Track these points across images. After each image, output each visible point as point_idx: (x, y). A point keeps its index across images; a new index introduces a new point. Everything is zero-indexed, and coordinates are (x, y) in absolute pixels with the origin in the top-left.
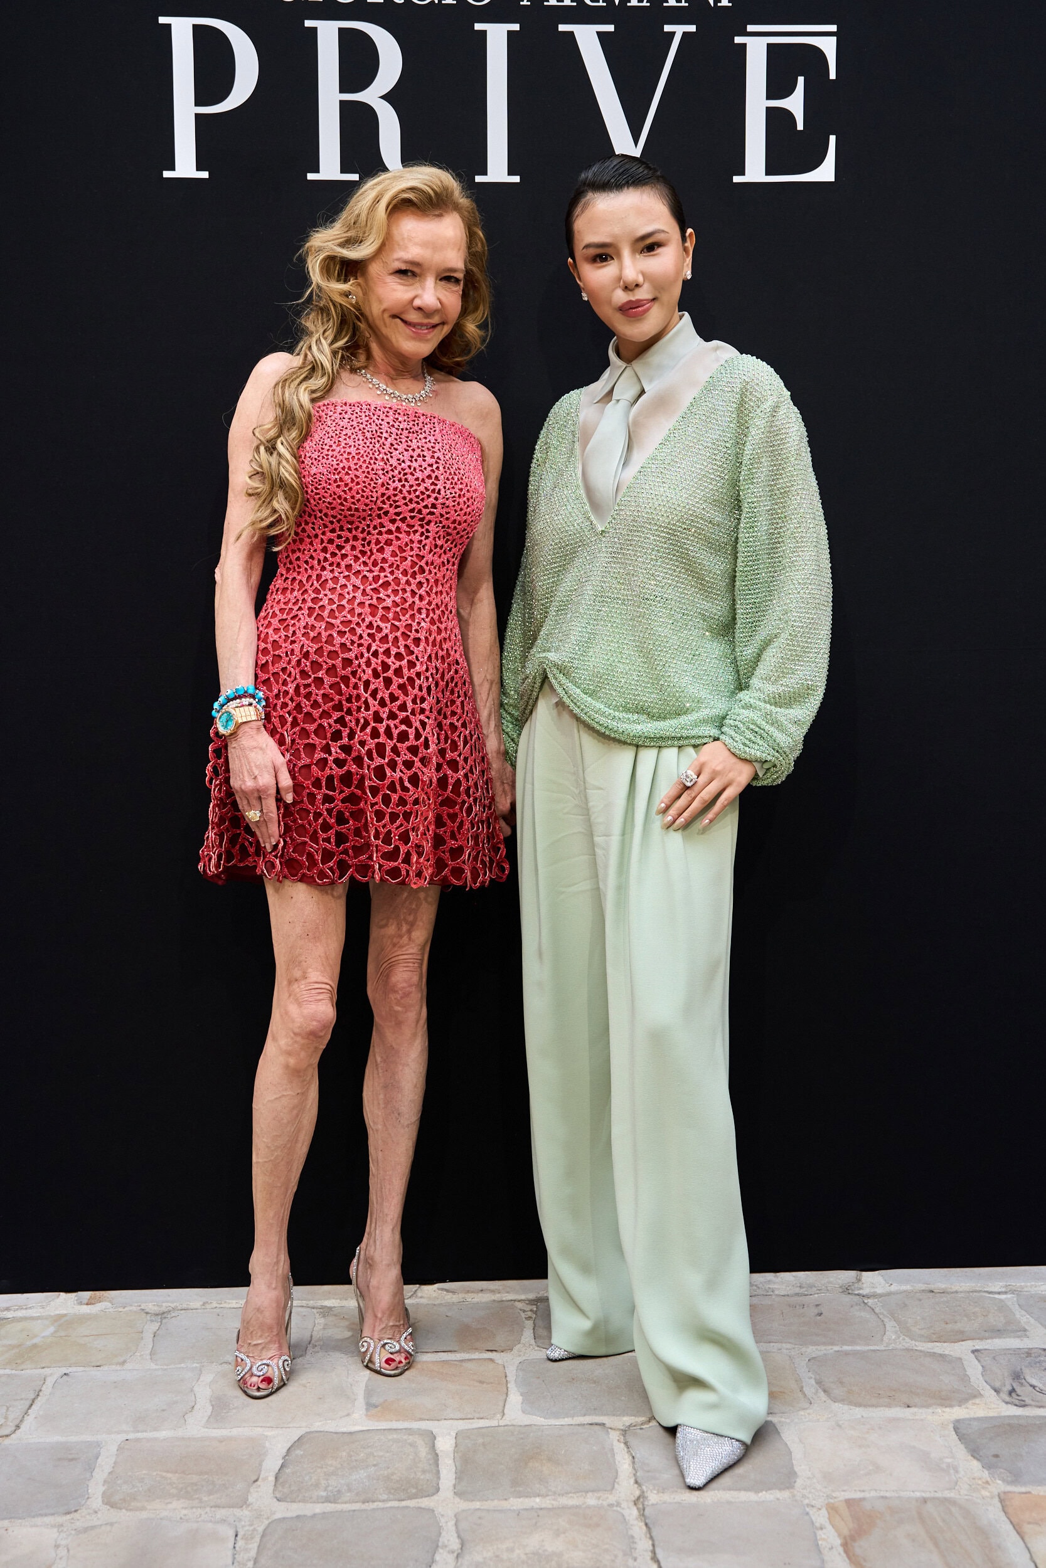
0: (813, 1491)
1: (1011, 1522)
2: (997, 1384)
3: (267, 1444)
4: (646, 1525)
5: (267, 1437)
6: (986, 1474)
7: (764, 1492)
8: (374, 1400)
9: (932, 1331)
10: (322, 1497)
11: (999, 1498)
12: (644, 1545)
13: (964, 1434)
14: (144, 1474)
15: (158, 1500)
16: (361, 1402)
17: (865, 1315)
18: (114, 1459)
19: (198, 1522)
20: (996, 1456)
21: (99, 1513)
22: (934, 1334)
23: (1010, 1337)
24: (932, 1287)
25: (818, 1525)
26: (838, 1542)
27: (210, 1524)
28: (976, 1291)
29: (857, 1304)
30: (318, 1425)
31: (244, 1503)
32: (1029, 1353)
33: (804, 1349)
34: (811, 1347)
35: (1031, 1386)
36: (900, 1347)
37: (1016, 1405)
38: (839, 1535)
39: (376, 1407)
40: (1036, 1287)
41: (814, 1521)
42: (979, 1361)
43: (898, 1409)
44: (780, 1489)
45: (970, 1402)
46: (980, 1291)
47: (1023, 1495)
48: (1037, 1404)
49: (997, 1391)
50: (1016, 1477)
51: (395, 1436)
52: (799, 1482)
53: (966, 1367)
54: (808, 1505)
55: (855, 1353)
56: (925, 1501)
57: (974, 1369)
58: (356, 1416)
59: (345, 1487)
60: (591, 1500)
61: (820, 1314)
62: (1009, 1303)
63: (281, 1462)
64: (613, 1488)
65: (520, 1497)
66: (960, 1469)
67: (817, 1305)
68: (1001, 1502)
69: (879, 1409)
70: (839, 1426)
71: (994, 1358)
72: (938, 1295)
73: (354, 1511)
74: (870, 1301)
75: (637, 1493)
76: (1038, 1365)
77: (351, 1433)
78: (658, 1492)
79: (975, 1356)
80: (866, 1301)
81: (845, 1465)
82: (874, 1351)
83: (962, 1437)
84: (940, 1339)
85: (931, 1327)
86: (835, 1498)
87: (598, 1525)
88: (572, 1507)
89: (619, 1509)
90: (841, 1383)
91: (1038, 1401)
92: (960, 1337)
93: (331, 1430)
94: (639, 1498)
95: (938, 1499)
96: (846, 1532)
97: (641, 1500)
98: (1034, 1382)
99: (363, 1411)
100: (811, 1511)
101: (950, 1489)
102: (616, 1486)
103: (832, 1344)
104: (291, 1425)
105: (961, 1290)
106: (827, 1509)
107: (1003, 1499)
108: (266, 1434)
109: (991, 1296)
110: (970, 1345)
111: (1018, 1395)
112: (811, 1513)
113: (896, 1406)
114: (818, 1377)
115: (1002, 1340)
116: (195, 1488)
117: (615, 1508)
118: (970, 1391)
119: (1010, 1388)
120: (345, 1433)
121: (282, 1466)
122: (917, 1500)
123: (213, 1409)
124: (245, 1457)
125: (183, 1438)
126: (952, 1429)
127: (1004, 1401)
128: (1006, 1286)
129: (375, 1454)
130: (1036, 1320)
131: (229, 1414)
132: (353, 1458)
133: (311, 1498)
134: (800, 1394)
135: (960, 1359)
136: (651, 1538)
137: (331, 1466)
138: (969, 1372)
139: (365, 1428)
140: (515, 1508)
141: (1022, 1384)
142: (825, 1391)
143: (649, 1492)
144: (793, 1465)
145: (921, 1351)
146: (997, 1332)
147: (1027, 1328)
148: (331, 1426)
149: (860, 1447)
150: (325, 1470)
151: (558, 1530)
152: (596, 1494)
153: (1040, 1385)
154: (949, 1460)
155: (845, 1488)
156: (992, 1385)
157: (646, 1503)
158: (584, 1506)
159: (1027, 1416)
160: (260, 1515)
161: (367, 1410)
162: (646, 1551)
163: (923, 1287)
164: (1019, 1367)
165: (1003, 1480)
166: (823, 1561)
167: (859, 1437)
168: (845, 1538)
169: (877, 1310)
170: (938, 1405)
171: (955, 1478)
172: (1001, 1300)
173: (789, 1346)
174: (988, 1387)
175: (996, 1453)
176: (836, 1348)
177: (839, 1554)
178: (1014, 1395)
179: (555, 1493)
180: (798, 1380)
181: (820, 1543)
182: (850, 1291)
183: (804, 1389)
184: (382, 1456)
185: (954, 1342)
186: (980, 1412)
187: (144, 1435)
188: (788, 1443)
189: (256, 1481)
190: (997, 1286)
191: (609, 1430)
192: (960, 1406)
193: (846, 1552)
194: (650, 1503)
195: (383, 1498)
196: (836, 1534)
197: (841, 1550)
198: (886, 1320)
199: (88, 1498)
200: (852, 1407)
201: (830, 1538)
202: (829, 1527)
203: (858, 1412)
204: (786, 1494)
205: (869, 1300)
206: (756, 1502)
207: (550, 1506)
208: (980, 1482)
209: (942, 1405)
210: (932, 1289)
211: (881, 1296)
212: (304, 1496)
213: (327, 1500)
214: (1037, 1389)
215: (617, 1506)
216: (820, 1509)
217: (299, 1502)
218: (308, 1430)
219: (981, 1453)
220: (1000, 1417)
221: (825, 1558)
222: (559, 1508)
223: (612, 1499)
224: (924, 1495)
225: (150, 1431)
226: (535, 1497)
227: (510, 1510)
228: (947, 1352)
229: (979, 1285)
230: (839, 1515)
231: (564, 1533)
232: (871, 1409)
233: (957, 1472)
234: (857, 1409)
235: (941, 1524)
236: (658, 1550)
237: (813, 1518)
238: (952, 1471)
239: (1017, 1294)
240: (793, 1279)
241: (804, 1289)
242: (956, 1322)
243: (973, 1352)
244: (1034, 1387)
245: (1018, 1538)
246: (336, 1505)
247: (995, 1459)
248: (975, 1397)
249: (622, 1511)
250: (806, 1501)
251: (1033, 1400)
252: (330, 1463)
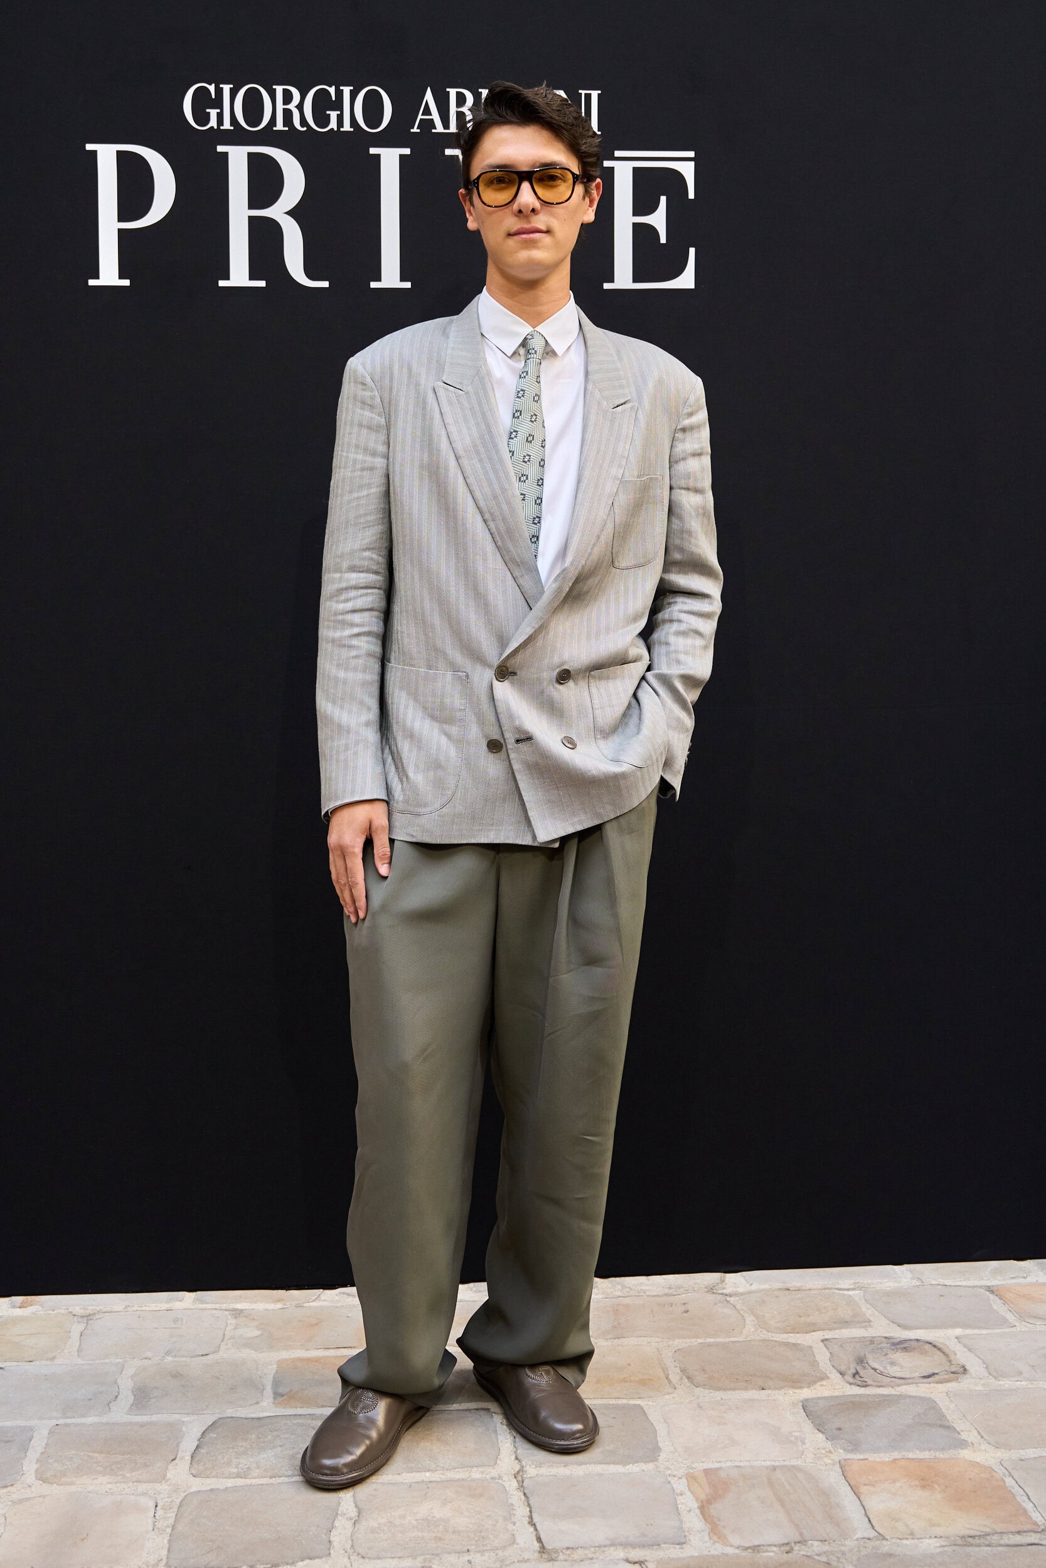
0: (675, 1463)
1: (850, 1485)
2: (843, 1368)
3: (184, 1429)
4: (525, 1494)
5: (184, 1422)
6: (829, 1445)
7: (631, 1465)
8: (281, 1390)
9: (787, 1324)
10: (233, 1473)
11: (840, 1464)
12: (522, 1511)
13: (811, 1411)
14: (73, 1454)
15: (85, 1477)
16: (269, 1391)
17: (728, 1311)
18: (45, 1441)
19: (122, 1494)
20: (840, 1429)
21: (33, 1486)
22: (788, 1326)
23: (856, 1328)
24: (788, 1285)
25: (678, 1491)
26: (695, 1505)
27: (133, 1496)
28: (827, 1289)
29: (720, 1302)
30: (230, 1412)
31: (163, 1478)
32: (872, 1341)
33: (671, 1343)
34: (677, 1340)
35: (873, 1369)
36: (758, 1338)
37: (859, 1386)
38: (697, 1500)
39: (283, 1396)
40: (881, 1284)
41: (675, 1488)
42: (828, 1349)
43: (754, 1391)
44: (646, 1462)
45: (818, 1384)
46: (830, 1289)
47: (861, 1462)
48: (879, 1384)
49: (842, 1374)
50: (854, 1446)
51: (300, 1421)
52: (663, 1456)
53: (815, 1354)
54: (670, 1475)
55: (717, 1345)
56: (774, 1468)
57: (822, 1356)
58: (264, 1404)
59: (255, 1465)
60: (476, 1474)
61: (687, 1312)
62: (857, 1299)
63: (196, 1444)
64: (496, 1463)
65: (412, 1472)
66: (807, 1441)
67: (684, 1304)
68: (842, 1468)
69: (737, 1392)
70: (700, 1407)
71: (841, 1346)
72: (794, 1292)
73: (263, 1484)
74: (732, 1300)
75: (518, 1467)
76: (880, 1351)
77: (259, 1419)
78: (536, 1467)
79: (825, 1345)
80: (728, 1299)
81: (704, 1441)
82: (735, 1342)
83: (808, 1414)
84: (794, 1331)
85: (787, 1320)
86: (695, 1468)
87: (481, 1495)
88: (458, 1480)
89: (500, 1481)
90: (703, 1370)
91: (878, 1382)
92: (812, 1328)
93: (242, 1416)
94: (518, 1472)
95: (786, 1466)
96: (703, 1497)
97: (521, 1473)
98: (876, 1366)
99: (271, 1400)
100: (673, 1480)
101: (797, 1458)
102: (498, 1462)
103: (697, 1337)
104: (204, 1412)
105: (814, 1287)
106: (687, 1479)
107: (843, 1467)
108: (184, 1419)
109: (841, 1292)
110: (820, 1335)
111: (861, 1377)
112: (672, 1481)
113: (752, 1389)
114: (683, 1366)
115: (849, 1330)
116: (119, 1466)
117: (497, 1481)
118: (818, 1375)
119: (854, 1371)
120: (254, 1418)
121: (198, 1447)
122: (767, 1468)
123: (135, 1397)
124: (163, 1440)
125: (108, 1423)
126: (801, 1407)
127: (848, 1382)
128: (855, 1283)
129: (282, 1436)
130: (879, 1312)
131: (149, 1403)
132: (261, 1440)
133: (223, 1474)
134: (666, 1381)
135: (811, 1347)
136: (529, 1505)
137: (242, 1446)
138: (819, 1358)
139: (271, 1414)
140: (406, 1481)
141: (864, 1368)
142: (688, 1378)
143: (528, 1467)
144: (657, 1442)
145: (776, 1341)
146: (845, 1323)
147: (871, 1319)
148: (242, 1413)
149: (718, 1424)
150: (236, 1450)
151: (446, 1499)
152: (480, 1469)
153: (881, 1369)
154: (797, 1434)
155: (703, 1460)
156: (839, 1368)
157: (525, 1476)
158: (469, 1479)
159: (868, 1395)
160: (178, 1489)
161: (275, 1398)
162: (524, 1516)
163: (781, 1286)
164: (863, 1353)
165: (845, 1450)
166: (681, 1522)
167: (718, 1416)
168: (702, 1502)
169: (738, 1307)
170: (790, 1387)
171: (801, 1449)
172: (850, 1296)
173: (657, 1339)
174: (835, 1371)
175: (839, 1427)
176: (700, 1341)
177: (697, 1515)
178: (857, 1376)
179: (443, 1468)
180: (665, 1369)
181: (679, 1506)
182: (714, 1291)
183: (670, 1376)
184: (287, 1438)
185: (806, 1333)
186: (827, 1393)
187: (73, 1421)
188: (654, 1423)
189: (174, 1460)
190: (846, 1283)
191: (494, 1414)
192: (809, 1387)
193: (702, 1513)
194: (529, 1476)
195: (289, 1474)
196: (694, 1498)
197: (698, 1511)
198: (746, 1315)
199: (23, 1474)
200: (712, 1391)
201: (688, 1502)
202: (688, 1493)
203: (718, 1395)
204: (651, 1466)
205: (731, 1298)
206: (623, 1473)
207: (439, 1480)
208: (824, 1452)
209: (793, 1387)
210: (787, 1287)
211: (742, 1294)
212: (217, 1473)
213: (238, 1476)
214: (878, 1371)
215: (499, 1479)
216: (680, 1478)
217: (213, 1477)
218: (221, 1416)
219: (826, 1427)
220: (844, 1396)
221: (684, 1519)
222: (447, 1481)
223: (494, 1473)
224: (774, 1464)
225: (78, 1418)
226: (426, 1472)
227: (403, 1483)
228: (799, 1342)
229: (831, 1283)
230: (698, 1483)
231: (451, 1502)
232: (729, 1392)
233: (804, 1443)
234: (717, 1392)
235: (787, 1487)
236: (534, 1516)
237: (674, 1486)
238: (799, 1443)
239: (864, 1290)
240: (663, 1281)
241: (673, 1290)
242: (809, 1316)
243: (823, 1341)
244: (875, 1370)
245: (855, 1497)
246: (246, 1480)
247: (837, 1432)
248: (822, 1379)
249: (503, 1483)
250: (669, 1472)
251: (874, 1381)
252: (241, 1444)
